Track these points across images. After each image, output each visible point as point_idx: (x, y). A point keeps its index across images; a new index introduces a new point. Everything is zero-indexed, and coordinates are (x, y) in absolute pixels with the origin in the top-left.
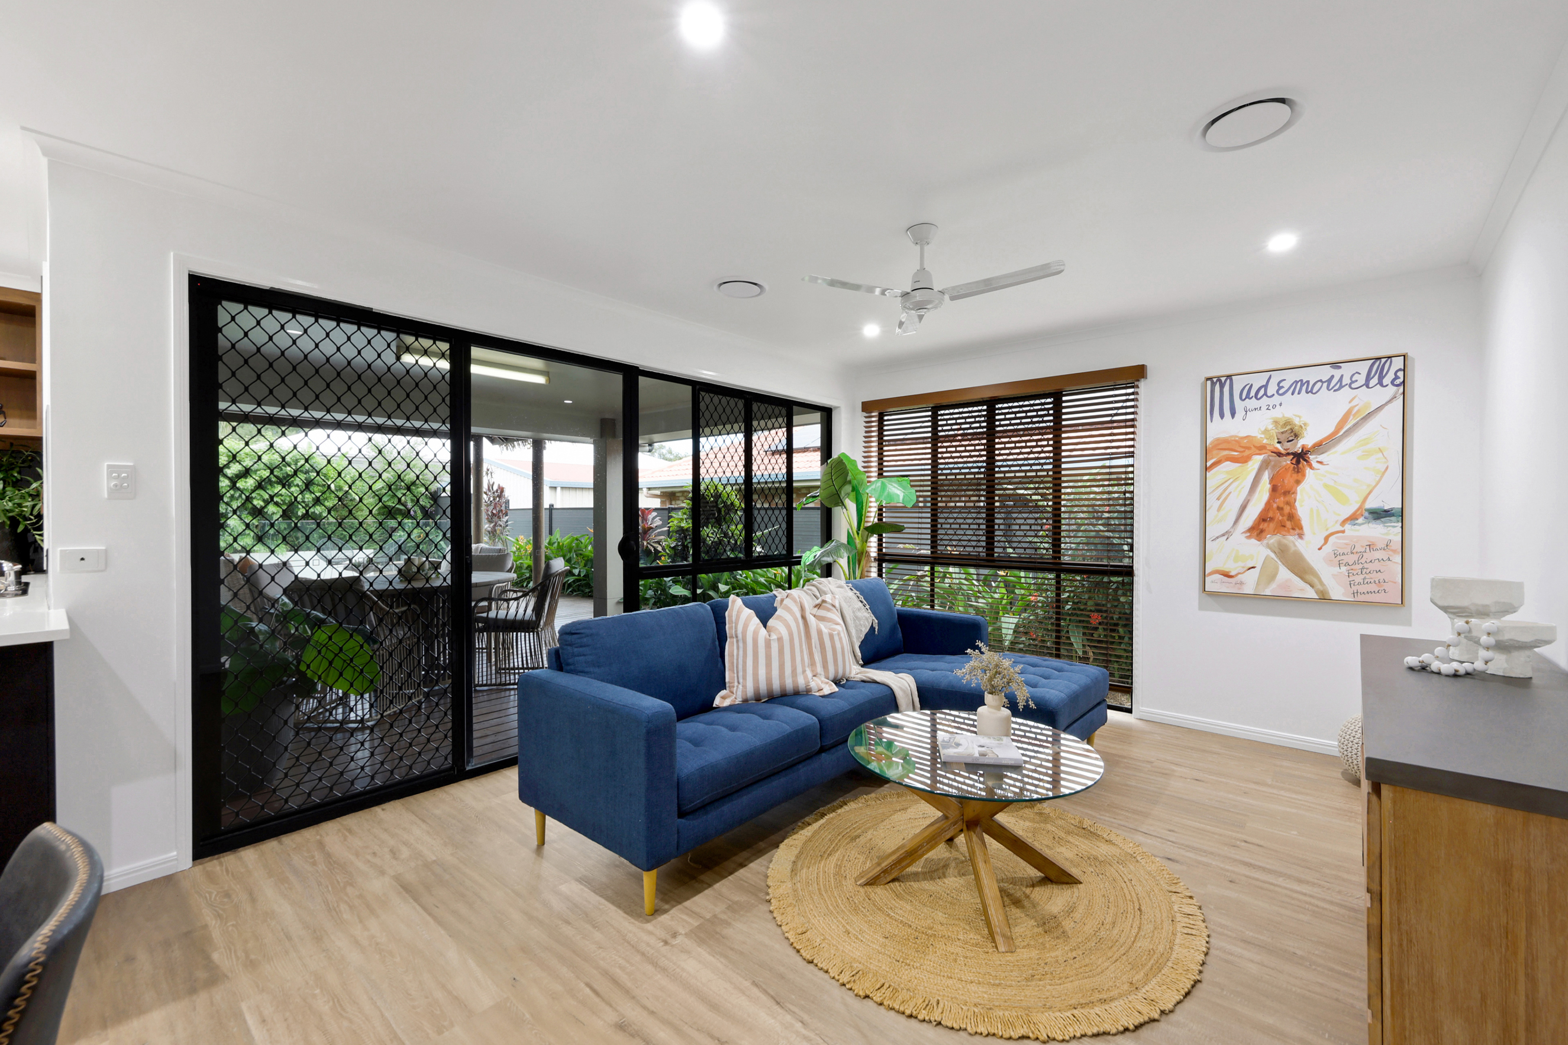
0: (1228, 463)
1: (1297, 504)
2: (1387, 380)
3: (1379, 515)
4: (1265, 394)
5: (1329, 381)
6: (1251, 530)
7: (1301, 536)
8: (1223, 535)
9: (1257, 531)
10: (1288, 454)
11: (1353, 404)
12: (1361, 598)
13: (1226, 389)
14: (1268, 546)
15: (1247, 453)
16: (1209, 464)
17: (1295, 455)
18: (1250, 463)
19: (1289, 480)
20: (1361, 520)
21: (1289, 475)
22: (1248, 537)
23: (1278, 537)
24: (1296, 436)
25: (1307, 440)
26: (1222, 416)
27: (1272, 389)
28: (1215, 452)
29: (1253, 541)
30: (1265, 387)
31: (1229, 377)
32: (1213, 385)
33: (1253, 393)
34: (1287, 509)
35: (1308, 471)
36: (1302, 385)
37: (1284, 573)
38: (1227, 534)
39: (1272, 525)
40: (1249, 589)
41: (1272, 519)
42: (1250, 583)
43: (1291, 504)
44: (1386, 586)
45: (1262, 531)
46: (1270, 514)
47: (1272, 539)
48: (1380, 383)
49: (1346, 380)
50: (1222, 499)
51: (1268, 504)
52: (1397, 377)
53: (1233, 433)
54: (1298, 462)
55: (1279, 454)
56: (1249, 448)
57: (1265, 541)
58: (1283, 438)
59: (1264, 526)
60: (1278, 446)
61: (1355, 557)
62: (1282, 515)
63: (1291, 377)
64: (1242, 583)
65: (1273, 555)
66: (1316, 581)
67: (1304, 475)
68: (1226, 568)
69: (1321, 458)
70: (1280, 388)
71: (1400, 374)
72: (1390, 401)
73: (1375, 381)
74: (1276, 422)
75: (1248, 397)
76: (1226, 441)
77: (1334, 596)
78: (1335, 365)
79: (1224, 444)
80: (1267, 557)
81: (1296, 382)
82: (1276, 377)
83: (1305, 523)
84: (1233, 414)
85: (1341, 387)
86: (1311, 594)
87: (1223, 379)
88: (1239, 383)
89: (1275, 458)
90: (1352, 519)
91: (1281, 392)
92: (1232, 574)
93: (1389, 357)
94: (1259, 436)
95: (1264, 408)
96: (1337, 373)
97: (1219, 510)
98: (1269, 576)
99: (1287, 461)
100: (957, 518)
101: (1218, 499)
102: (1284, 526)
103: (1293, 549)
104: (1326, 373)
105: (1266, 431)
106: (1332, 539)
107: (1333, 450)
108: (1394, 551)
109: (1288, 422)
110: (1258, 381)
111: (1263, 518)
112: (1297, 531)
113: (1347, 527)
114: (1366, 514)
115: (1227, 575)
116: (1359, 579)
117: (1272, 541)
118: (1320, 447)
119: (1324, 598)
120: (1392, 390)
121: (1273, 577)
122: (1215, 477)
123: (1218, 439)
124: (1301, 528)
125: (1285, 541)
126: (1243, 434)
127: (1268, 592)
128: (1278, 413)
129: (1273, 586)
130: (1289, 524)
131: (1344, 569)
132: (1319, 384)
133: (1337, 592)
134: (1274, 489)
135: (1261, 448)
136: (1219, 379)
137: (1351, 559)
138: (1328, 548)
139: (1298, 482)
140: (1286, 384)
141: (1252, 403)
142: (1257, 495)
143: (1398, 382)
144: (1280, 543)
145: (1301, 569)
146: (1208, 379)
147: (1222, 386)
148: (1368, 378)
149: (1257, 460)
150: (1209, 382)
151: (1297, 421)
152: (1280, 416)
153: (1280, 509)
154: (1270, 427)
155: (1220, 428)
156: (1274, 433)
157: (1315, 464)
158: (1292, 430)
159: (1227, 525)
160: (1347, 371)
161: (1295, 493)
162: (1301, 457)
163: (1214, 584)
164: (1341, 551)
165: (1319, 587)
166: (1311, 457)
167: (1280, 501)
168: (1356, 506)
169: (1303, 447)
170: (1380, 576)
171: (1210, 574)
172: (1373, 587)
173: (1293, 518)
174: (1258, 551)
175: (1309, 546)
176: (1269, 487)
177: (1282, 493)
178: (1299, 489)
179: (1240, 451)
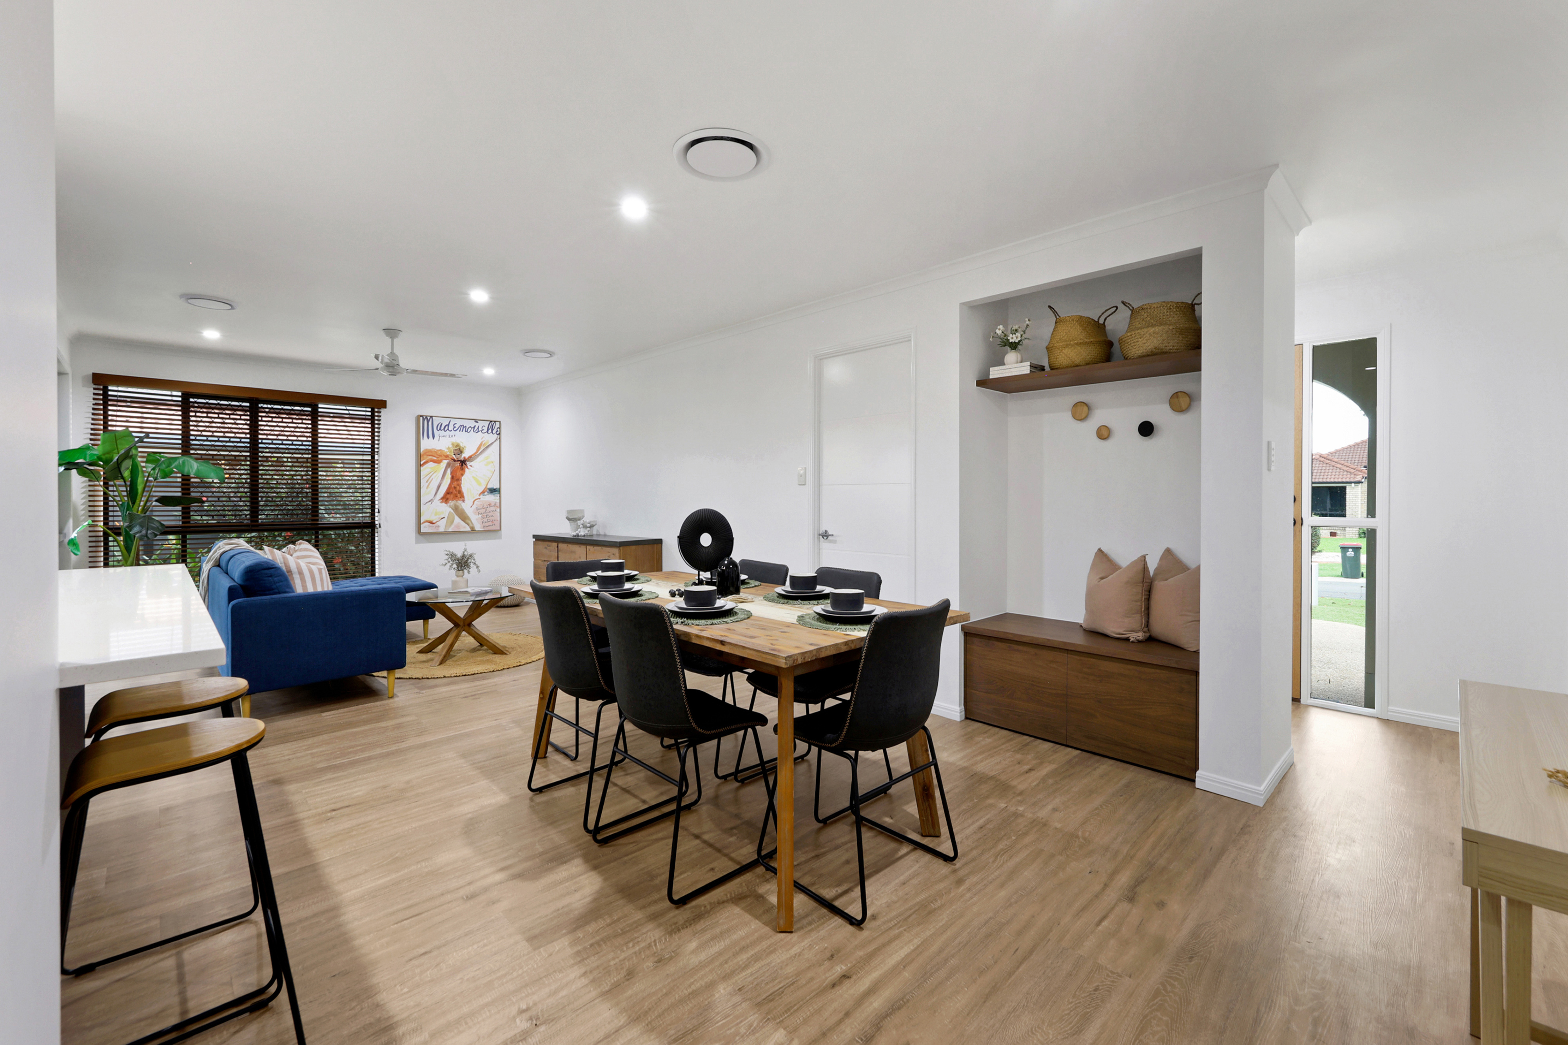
0: (431, 463)
1: (462, 485)
2: (494, 432)
3: (493, 491)
4: (448, 429)
5: (474, 427)
6: (442, 498)
7: (464, 501)
8: (430, 501)
9: (445, 499)
10: (458, 461)
11: (483, 440)
12: (486, 529)
13: (430, 423)
14: (450, 507)
15: (440, 458)
16: (422, 463)
17: (461, 461)
18: (442, 464)
19: (459, 473)
20: (486, 493)
21: (458, 471)
22: (441, 502)
23: (454, 502)
24: (461, 452)
25: (466, 455)
26: (428, 437)
27: (451, 428)
28: (425, 456)
29: (444, 504)
30: (448, 425)
31: (431, 417)
32: (424, 420)
33: (442, 428)
34: (458, 488)
35: (466, 469)
36: (463, 428)
37: (457, 520)
38: (431, 501)
39: (452, 496)
40: (442, 529)
41: (452, 493)
42: (442, 527)
43: (459, 485)
44: (495, 522)
45: (447, 499)
46: (451, 491)
47: (452, 503)
48: (492, 432)
49: (480, 429)
51: (450, 485)
52: (497, 431)
53: (433, 447)
54: (462, 465)
55: (454, 460)
56: (441, 456)
57: (449, 504)
58: (456, 452)
59: (448, 496)
60: (454, 456)
61: (484, 510)
62: (456, 491)
63: (459, 423)
64: (438, 526)
65: (452, 511)
66: (470, 522)
67: (465, 471)
68: (431, 519)
69: (471, 464)
70: (455, 427)
71: (498, 429)
72: (495, 441)
73: (490, 431)
74: (453, 444)
75: (440, 429)
76: (430, 451)
77: (477, 530)
78: (476, 421)
79: (429, 452)
80: (450, 513)
81: (461, 426)
82: (453, 421)
83: (465, 495)
84: (434, 437)
85: (478, 431)
86: (468, 529)
87: (429, 418)
88: (436, 421)
89: (452, 462)
90: (483, 492)
91: (455, 429)
92: (434, 522)
93: (495, 422)
94: (446, 450)
95: (448, 436)
96: (476, 425)
97: (427, 488)
98: (451, 521)
99: (458, 464)
100: (215, 492)
101: (427, 482)
102: (457, 496)
103: (460, 507)
104: (473, 424)
105: (448, 448)
106: (475, 502)
107: (476, 460)
108: (497, 507)
109: (458, 445)
110: (445, 422)
111: (448, 493)
112: (462, 499)
113: (481, 496)
114: (488, 491)
115: (431, 523)
116: (485, 520)
117: (452, 504)
118: (471, 458)
119: (473, 530)
120: (496, 436)
121: (452, 522)
122: (425, 470)
123: (426, 450)
124: (464, 497)
125: (458, 504)
126: (438, 448)
127: (450, 530)
128: (454, 440)
129: (453, 526)
130: (459, 495)
131: (480, 516)
132: (470, 428)
133: (478, 527)
134: (452, 478)
135: (447, 457)
136: (426, 417)
137: (482, 511)
138: (474, 507)
139: (462, 475)
140: (457, 426)
141: (442, 433)
142: (445, 481)
143: (498, 433)
144: (455, 505)
145: (464, 517)
146: (421, 416)
147: (428, 421)
148: (488, 430)
149: (445, 462)
150: (421, 418)
151: (461, 445)
152: (455, 441)
153: (455, 488)
154: (451, 446)
155: (427, 444)
156: (452, 449)
157: (469, 467)
158: (459, 449)
159: (431, 497)
160: (481, 424)
161: (461, 480)
162: (463, 463)
163: (425, 528)
164: (479, 508)
165: (471, 525)
166: (468, 463)
167: (455, 484)
168: (484, 487)
169: (464, 458)
170: (493, 518)
171: (423, 523)
172: (490, 523)
173: (460, 492)
174: (445, 509)
175: (467, 506)
176: (450, 476)
177: (456, 479)
178: (463, 478)
179: (436, 457)
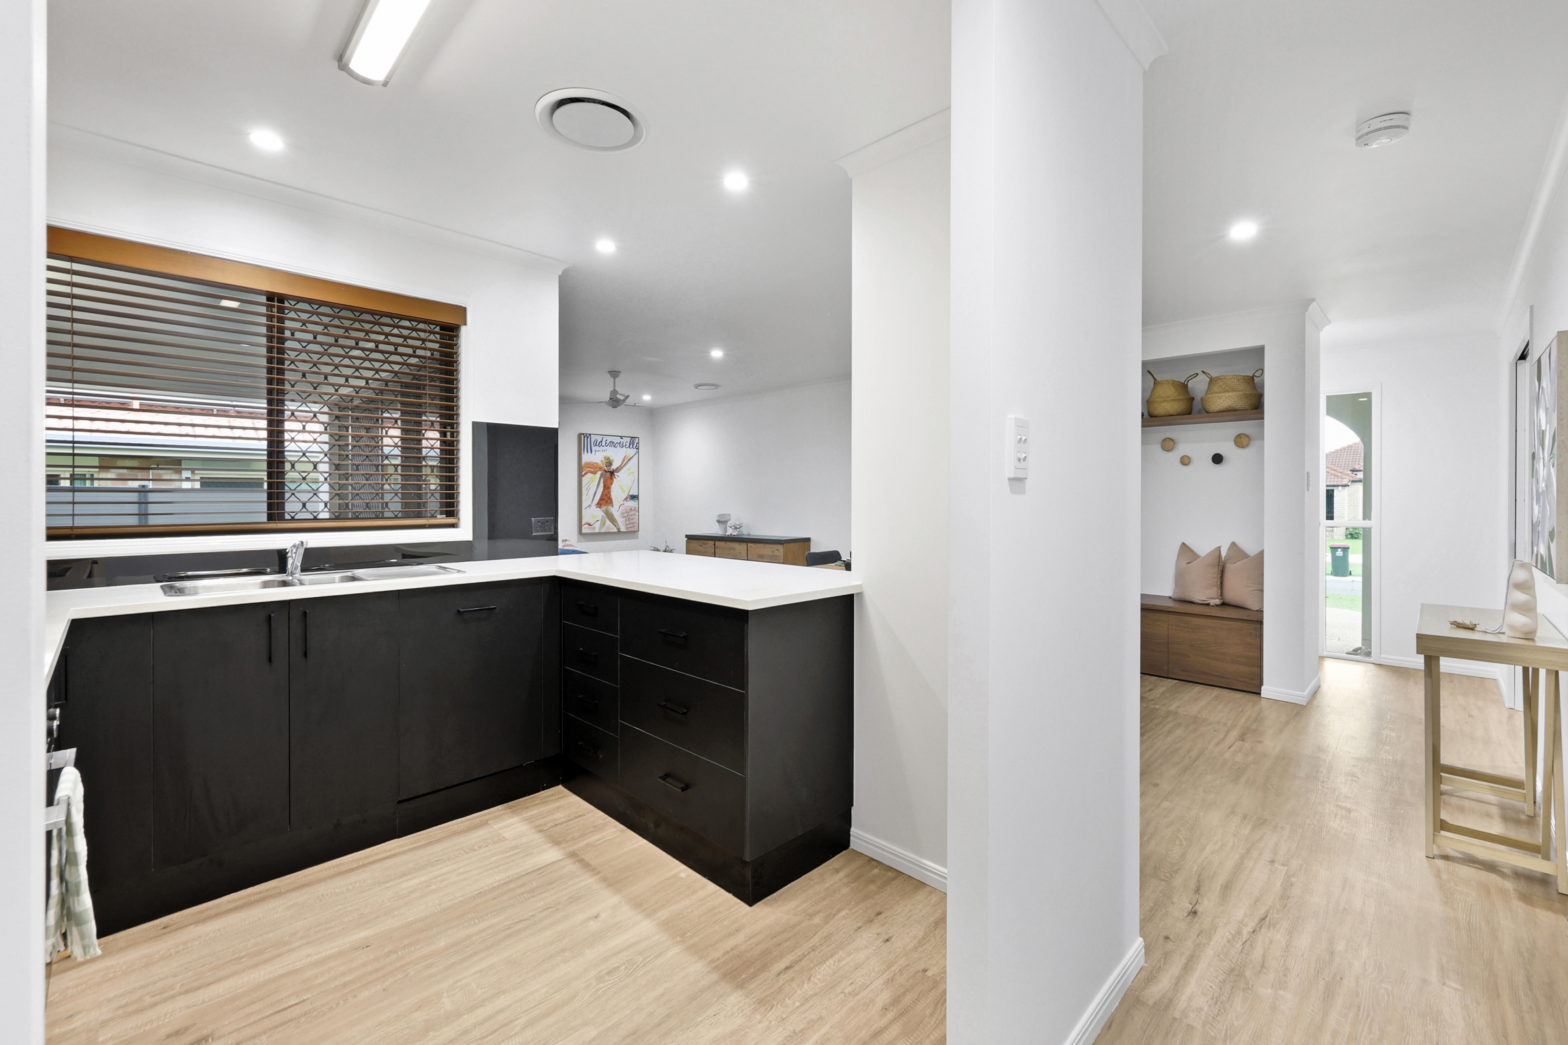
0: (590, 474)
1: (611, 493)
3: (634, 497)
4: (601, 445)
5: (620, 443)
6: (597, 504)
7: (612, 506)
8: (588, 506)
9: (599, 505)
10: (609, 471)
11: (626, 453)
12: (629, 530)
13: (589, 440)
14: (603, 511)
15: (596, 470)
16: (583, 473)
18: (597, 474)
19: (609, 482)
20: (628, 500)
21: (609, 480)
22: (597, 507)
23: (606, 507)
24: (611, 464)
25: (614, 467)
26: (587, 452)
27: (604, 444)
28: (585, 468)
29: (598, 509)
30: (601, 441)
31: (590, 435)
32: (584, 437)
34: (608, 495)
35: (614, 479)
36: (612, 443)
37: (608, 522)
38: (590, 506)
39: (604, 502)
40: (597, 531)
41: (604, 499)
42: (597, 528)
43: (609, 493)
44: (635, 524)
45: (601, 504)
46: (604, 497)
47: (604, 508)
49: (624, 445)
50: (588, 490)
51: (603, 493)
53: (591, 461)
54: (611, 475)
55: (606, 472)
56: (596, 468)
57: (602, 509)
58: (607, 464)
59: (601, 502)
60: (606, 468)
62: (607, 497)
63: (610, 439)
64: (594, 528)
66: (617, 524)
67: (613, 481)
68: (589, 522)
69: (618, 474)
70: (606, 443)
72: (635, 454)
73: (631, 446)
74: (605, 457)
75: (596, 445)
76: (589, 463)
78: (621, 437)
79: (589, 465)
80: (603, 516)
82: (605, 438)
83: (614, 501)
84: (591, 452)
86: (615, 530)
88: (593, 438)
89: (604, 473)
90: (626, 499)
91: (606, 445)
93: (635, 438)
94: (600, 463)
96: (622, 441)
97: (587, 495)
98: (603, 524)
99: (608, 475)
102: (607, 502)
103: (610, 511)
104: (618, 440)
105: (602, 461)
107: (621, 471)
108: (636, 511)
109: (608, 458)
110: (599, 439)
111: (601, 499)
112: (612, 504)
113: (625, 502)
114: (629, 497)
115: (590, 525)
116: (628, 522)
118: (618, 469)
119: (619, 531)
122: (585, 480)
123: (586, 462)
125: (608, 509)
126: (594, 461)
127: (603, 531)
128: (606, 454)
129: (605, 528)
130: (609, 501)
132: (617, 444)
133: (623, 529)
134: (604, 486)
135: (601, 468)
136: (586, 434)
137: (626, 515)
138: (620, 511)
139: (612, 484)
140: (608, 442)
141: (597, 448)
142: (599, 488)
144: (606, 509)
145: (613, 520)
146: (583, 434)
147: (587, 439)
148: (630, 445)
149: (599, 473)
150: (581, 437)
151: (611, 458)
153: (606, 495)
154: (603, 459)
155: (587, 458)
156: (604, 462)
157: (616, 477)
158: (609, 461)
159: (589, 502)
160: (625, 440)
161: (611, 488)
162: (612, 473)
163: (586, 529)
165: (618, 527)
166: (615, 473)
167: (606, 491)
168: (627, 494)
169: (613, 469)
170: (632, 521)
171: (584, 524)
172: (631, 525)
173: (610, 498)
174: (599, 513)
175: (615, 510)
176: (603, 485)
177: (607, 488)
178: (612, 486)
179: (593, 468)
